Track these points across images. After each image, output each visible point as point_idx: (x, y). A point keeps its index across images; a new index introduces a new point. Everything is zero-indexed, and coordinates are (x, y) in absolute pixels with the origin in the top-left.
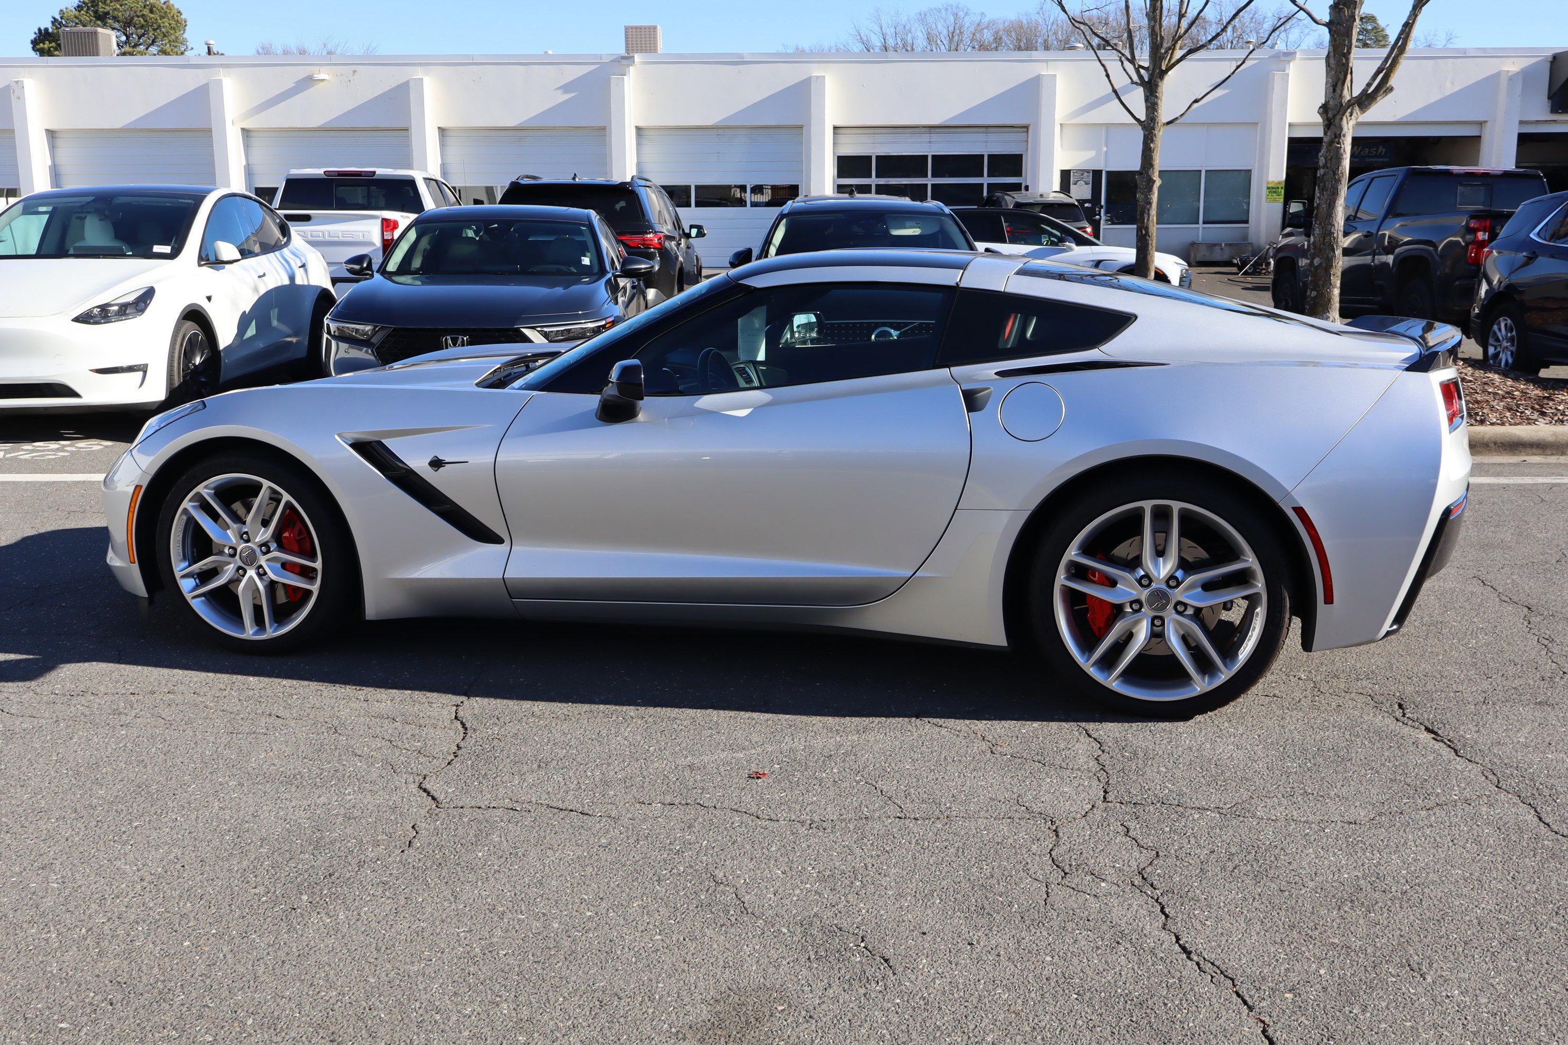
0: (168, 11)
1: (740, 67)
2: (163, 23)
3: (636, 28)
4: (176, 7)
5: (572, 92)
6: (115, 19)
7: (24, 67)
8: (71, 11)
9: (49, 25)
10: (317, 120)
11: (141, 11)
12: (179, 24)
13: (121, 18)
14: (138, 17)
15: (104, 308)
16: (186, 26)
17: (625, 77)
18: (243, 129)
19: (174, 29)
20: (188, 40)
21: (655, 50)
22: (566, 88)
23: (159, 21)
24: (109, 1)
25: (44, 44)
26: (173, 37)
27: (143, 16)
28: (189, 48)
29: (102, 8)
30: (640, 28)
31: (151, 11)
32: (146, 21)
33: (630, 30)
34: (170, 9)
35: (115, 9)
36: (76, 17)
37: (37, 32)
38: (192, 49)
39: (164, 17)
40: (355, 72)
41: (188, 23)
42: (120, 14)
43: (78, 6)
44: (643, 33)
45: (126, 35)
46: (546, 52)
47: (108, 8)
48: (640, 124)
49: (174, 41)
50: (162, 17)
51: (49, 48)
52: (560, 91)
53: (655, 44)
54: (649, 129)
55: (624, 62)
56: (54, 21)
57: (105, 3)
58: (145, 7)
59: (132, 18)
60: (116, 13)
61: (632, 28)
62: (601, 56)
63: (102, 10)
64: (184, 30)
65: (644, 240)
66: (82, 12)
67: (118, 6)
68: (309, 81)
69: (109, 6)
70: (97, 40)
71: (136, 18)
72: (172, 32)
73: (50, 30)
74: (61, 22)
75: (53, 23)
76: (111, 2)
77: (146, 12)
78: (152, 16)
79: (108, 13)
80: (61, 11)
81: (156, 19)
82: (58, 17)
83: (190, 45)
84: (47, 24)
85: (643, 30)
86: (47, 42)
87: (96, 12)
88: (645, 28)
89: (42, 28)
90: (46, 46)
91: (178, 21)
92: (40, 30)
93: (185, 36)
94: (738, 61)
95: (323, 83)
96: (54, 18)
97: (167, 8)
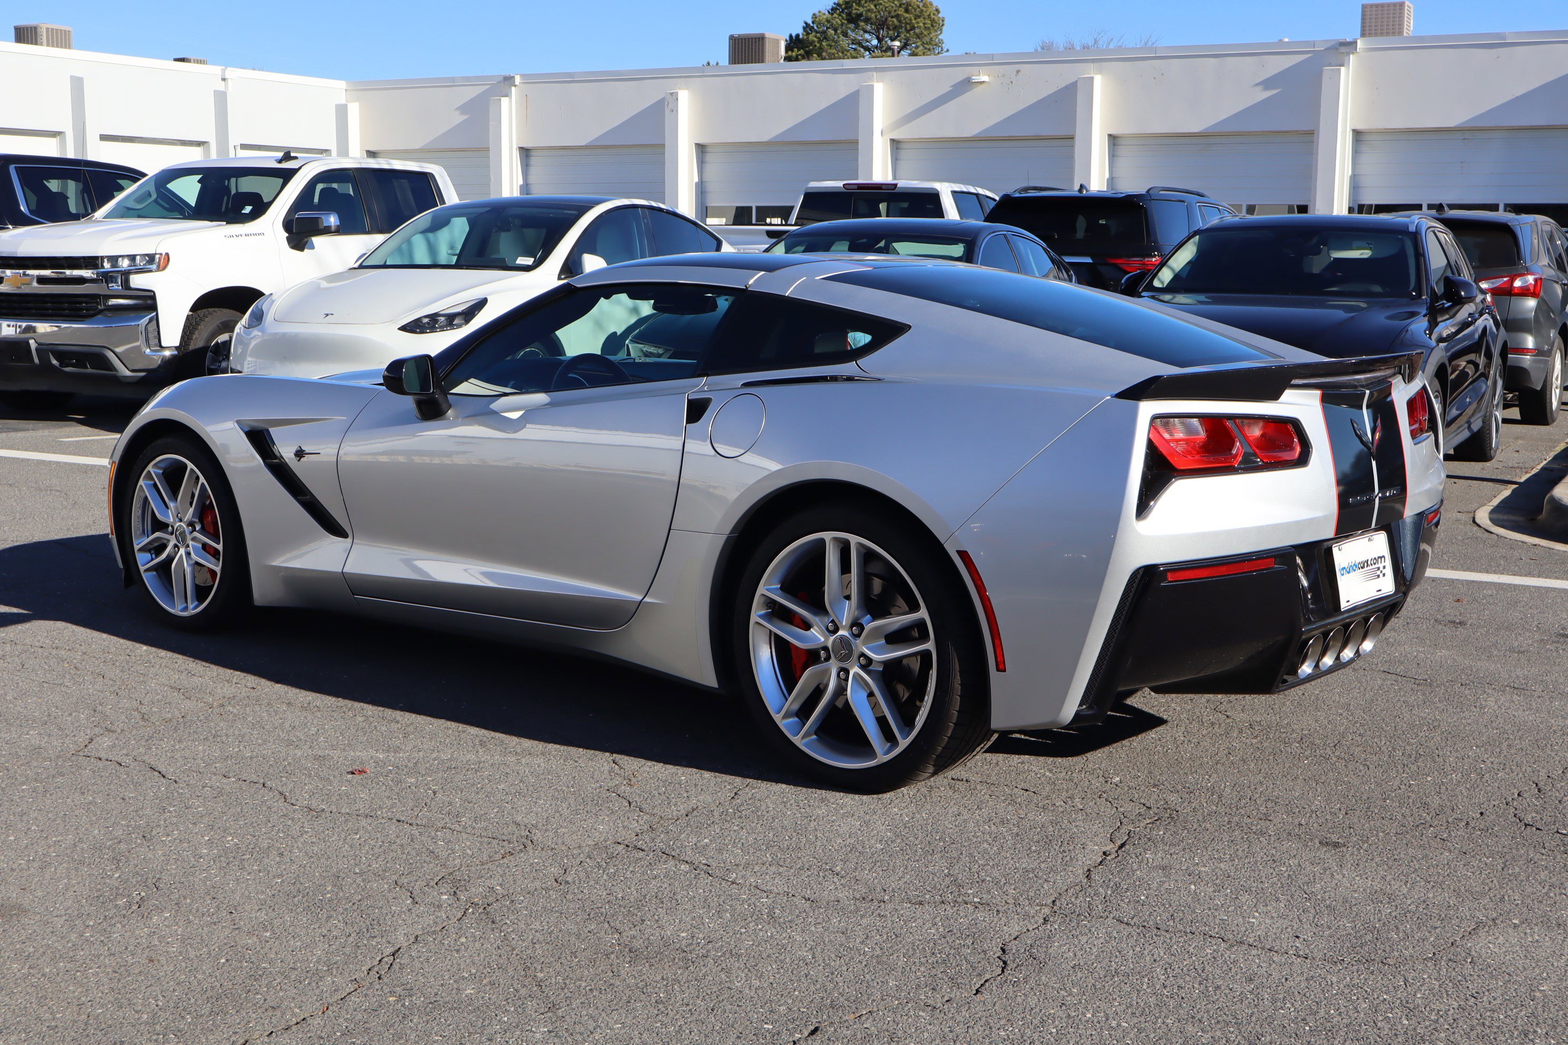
0: (924, 9)
1: (1500, 50)
2: (918, 23)
3: (1377, 6)
4: (935, 4)
5: (1274, 88)
6: (867, 20)
7: (680, 77)
8: (824, 14)
9: (800, 31)
10: (972, 129)
11: (895, 11)
12: (935, 24)
13: (874, 20)
14: (892, 17)
15: (434, 317)
16: (943, 25)
17: (1343, 69)
18: (892, 141)
19: (929, 29)
20: (945, 41)
21: (1400, 33)
22: (1267, 84)
23: (914, 21)
24: (863, 2)
25: (792, 51)
26: (927, 39)
27: (897, 16)
28: (945, 50)
29: (856, 9)
30: (1382, 5)
31: (907, 11)
32: (900, 21)
33: (1368, 9)
34: (927, 7)
35: (869, 10)
36: (828, 21)
37: (788, 39)
38: (948, 50)
39: (919, 17)
40: (1018, 72)
41: (945, 22)
42: (873, 15)
43: (832, 9)
44: (1386, 12)
45: (878, 38)
46: (1281, 40)
47: (861, 9)
48: (1359, 127)
49: (927, 44)
50: (917, 17)
51: (797, 56)
52: (1260, 88)
53: (1401, 25)
54: (1370, 132)
55: (1343, 49)
56: (807, 27)
57: (859, 4)
58: (900, 6)
59: (886, 19)
60: (869, 14)
61: (1371, 6)
62: (1314, 44)
63: (854, 12)
64: (941, 30)
65: (1144, 264)
66: (835, 15)
67: (872, 7)
68: (967, 84)
69: (863, 7)
70: (763, 45)
71: (890, 19)
72: (925, 33)
73: (801, 37)
74: (813, 27)
75: (804, 28)
76: (866, 2)
77: (901, 11)
78: (907, 15)
79: (861, 15)
80: (814, 14)
81: (911, 19)
82: (810, 22)
83: (945, 47)
84: (798, 30)
85: (1386, 8)
86: (796, 50)
87: (849, 14)
88: (1389, 5)
89: (794, 35)
90: (794, 54)
91: (934, 20)
92: (791, 36)
93: (940, 37)
94: (1498, 43)
95: (983, 85)
96: (806, 23)
97: (923, 6)
